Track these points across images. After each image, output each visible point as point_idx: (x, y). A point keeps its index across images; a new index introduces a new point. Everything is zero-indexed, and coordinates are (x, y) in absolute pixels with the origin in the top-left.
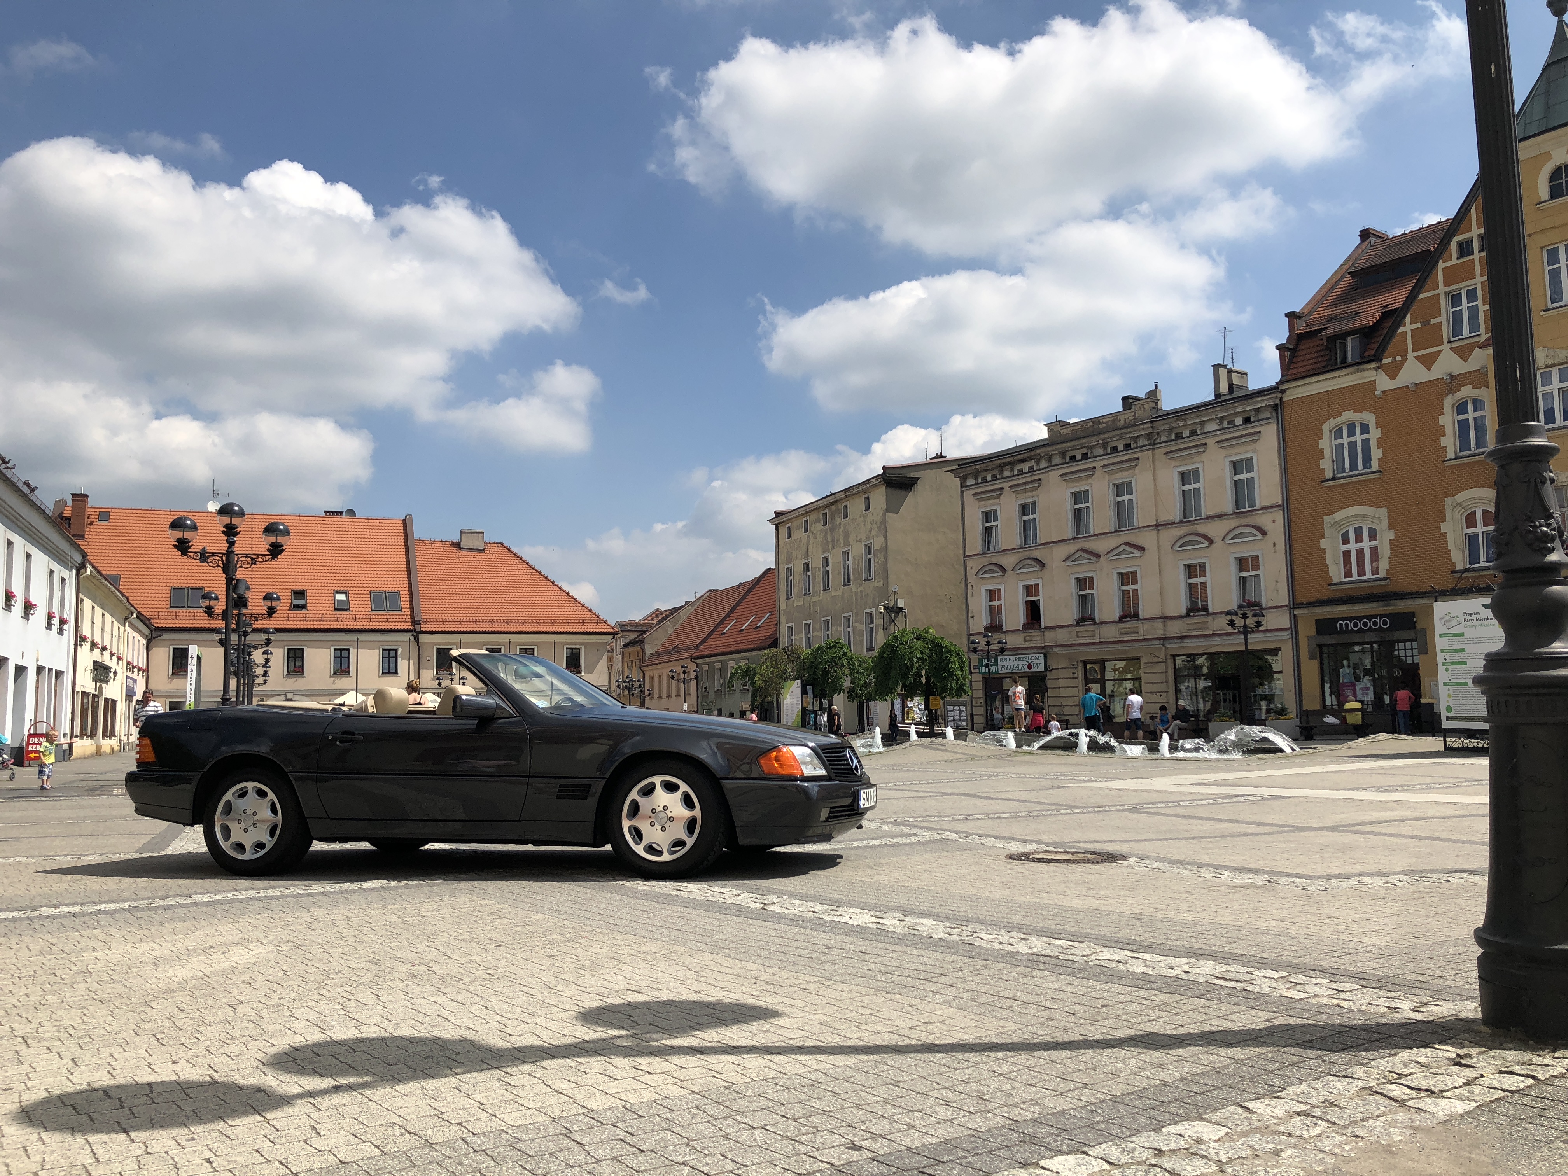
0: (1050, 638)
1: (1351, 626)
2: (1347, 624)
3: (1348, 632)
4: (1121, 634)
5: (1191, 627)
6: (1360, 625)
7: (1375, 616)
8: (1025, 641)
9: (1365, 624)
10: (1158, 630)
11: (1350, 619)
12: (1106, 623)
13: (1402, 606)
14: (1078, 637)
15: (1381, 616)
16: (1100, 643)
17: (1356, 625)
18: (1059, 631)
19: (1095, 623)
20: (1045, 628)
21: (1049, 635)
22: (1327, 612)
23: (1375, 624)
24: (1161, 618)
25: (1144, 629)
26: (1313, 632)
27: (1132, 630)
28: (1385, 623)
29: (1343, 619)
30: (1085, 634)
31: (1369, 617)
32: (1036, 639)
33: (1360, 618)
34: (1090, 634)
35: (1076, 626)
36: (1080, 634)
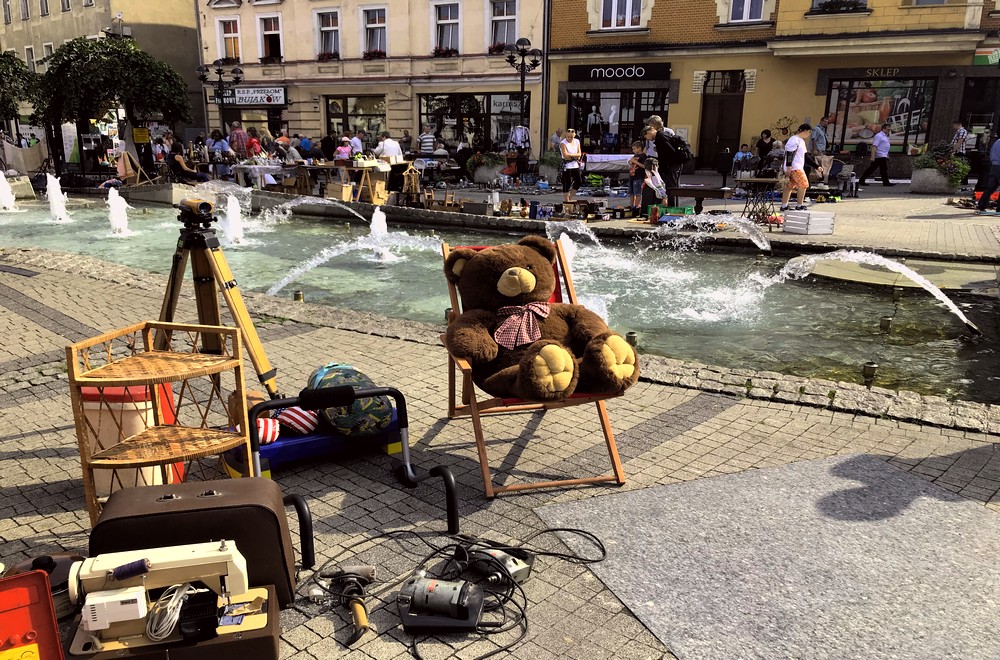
0: (290, 73)
1: (605, 73)
2: (601, 72)
3: (602, 79)
4: (366, 71)
5: (439, 68)
6: (615, 73)
7: (631, 66)
8: (264, 74)
9: (620, 72)
10: (405, 69)
11: (605, 67)
12: (351, 60)
13: (660, 57)
14: (320, 72)
15: (637, 66)
16: (344, 79)
17: (610, 73)
18: (300, 66)
19: (339, 60)
20: (286, 62)
21: (288, 69)
22: (582, 59)
23: (630, 72)
24: (408, 57)
25: (390, 69)
26: (565, 78)
27: (377, 68)
28: (640, 72)
29: (598, 67)
30: (327, 70)
31: (625, 66)
32: (276, 73)
33: (615, 67)
34: (333, 70)
35: (318, 62)
36: (322, 70)
